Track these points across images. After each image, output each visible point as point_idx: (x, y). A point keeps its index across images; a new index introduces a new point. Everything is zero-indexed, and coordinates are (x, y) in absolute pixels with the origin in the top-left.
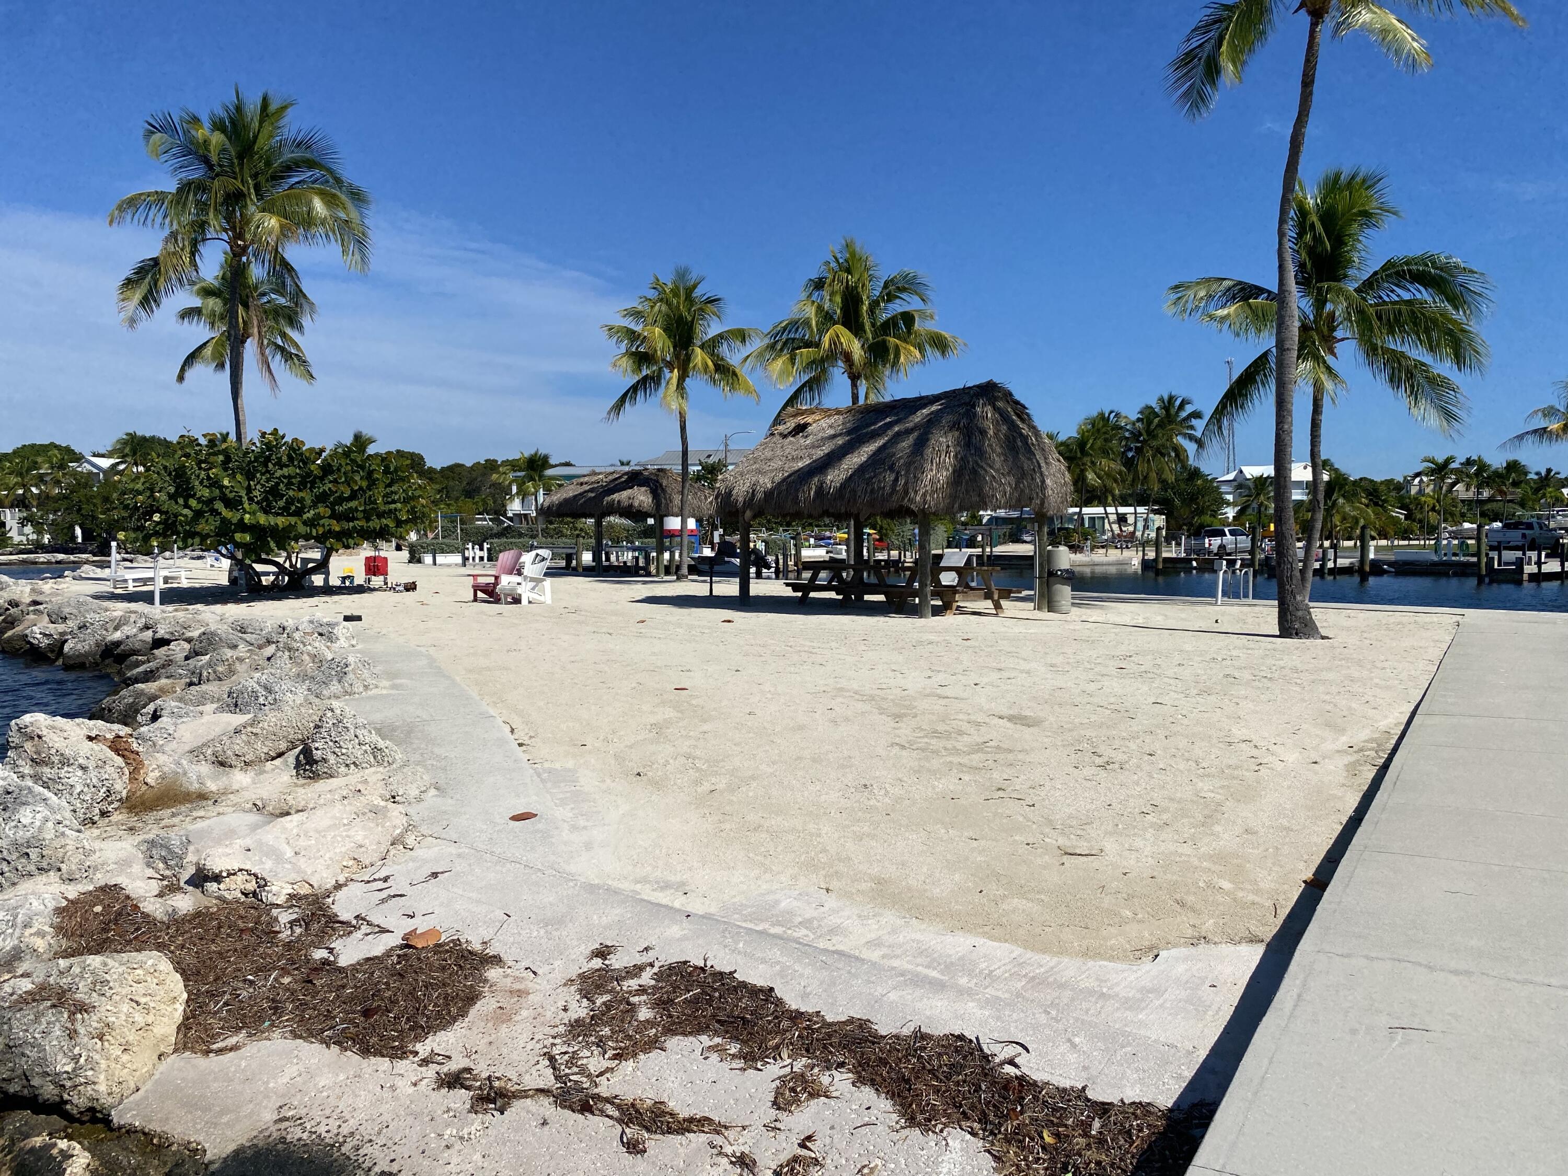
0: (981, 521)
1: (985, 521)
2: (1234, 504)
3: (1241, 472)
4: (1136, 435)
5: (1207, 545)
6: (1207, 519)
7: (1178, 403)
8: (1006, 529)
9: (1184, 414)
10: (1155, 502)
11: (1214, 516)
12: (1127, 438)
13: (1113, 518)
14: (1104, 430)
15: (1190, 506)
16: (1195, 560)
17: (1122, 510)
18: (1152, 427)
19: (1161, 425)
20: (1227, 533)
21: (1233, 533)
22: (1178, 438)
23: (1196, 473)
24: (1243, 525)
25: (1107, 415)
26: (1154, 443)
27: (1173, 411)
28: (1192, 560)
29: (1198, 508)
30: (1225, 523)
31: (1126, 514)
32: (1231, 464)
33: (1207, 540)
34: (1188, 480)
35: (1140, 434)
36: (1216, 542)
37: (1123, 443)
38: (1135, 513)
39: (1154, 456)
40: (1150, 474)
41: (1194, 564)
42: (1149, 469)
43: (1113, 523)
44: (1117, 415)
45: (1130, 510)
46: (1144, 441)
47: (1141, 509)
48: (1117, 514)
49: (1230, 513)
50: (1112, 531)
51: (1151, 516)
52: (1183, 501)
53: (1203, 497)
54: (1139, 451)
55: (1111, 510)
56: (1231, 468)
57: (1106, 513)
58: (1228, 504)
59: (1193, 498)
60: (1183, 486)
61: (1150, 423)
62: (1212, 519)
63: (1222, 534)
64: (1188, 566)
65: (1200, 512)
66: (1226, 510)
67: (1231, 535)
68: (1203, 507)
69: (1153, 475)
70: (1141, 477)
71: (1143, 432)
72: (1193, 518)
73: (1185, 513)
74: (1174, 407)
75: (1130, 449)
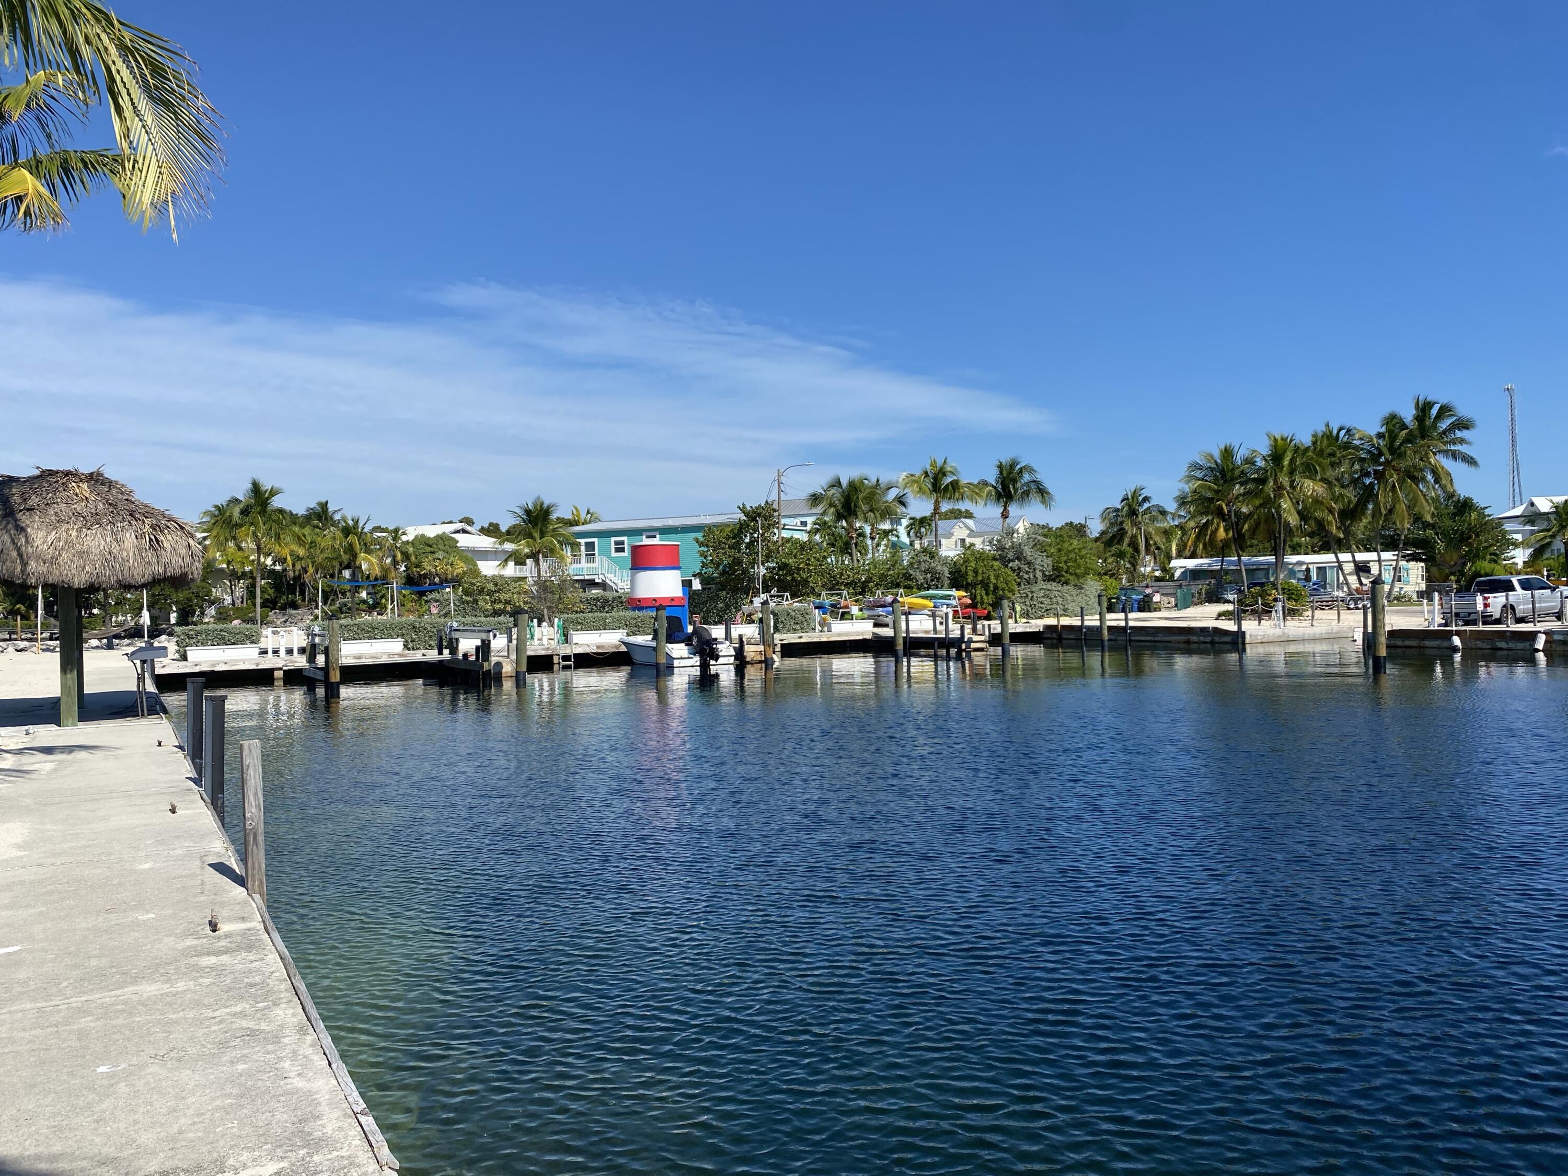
0: (1173, 575)
1: (1177, 575)
2: (1524, 544)
3: (1532, 504)
4: (1375, 457)
5: (1480, 607)
6: (1484, 565)
7: (1434, 411)
8: (1202, 586)
9: (1444, 425)
10: (1408, 543)
11: (1496, 562)
12: (1362, 460)
13: (1349, 568)
14: (1329, 451)
15: (1459, 549)
16: (1458, 633)
17: (1361, 556)
18: (1398, 443)
19: (1409, 439)
20: (1517, 585)
21: (1526, 585)
22: (1437, 457)
23: (1465, 506)
24: (1539, 572)
25: (1335, 432)
26: (1403, 465)
27: (1428, 423)
28: (1451, 633)
29: (1470, 551)
30: (1512, 570)
31: (1368, 562)
32: (1517, 498)
33: (1479, 599)
34: (1455, 514)
35: (1381, 454)
36: (1497, 601)
37: (1357, 467)
38: (1379, 561)
39: (1402, 482)
40: (1397, 506)
41: (1457, 641)
42: (1396, 499)
43: (1350, 574)
44: (1349, 431)
45: (1373, 556)
46: (1387, 462)
47: (1386, 555)
48: (1354, 561)
49: (1520, 556)
50: (1347, 584)
51: (1403, 563)
52: (1449, 542)
53: (1477, 535)
54: (1379, 476)
55: (1345, 557)
56: (1518, 503)
57: (1338, 561)
58: (1516, 545)
59: (1464, 538)
60: (1448, 523)
61: (1393, 436)
62: (1493, 565)
63: (1508, 587)
64: (1446, 644)
65: (1475, 556)
66: (1513, 553)
67: (1524, 588)
68: (1478, 549)
69: (1402, 507)
70: (1384, 512)
71: (1385, 450)
72: (1465, 564)
73: (1453, 558)
74: (1430, 418)
75: (1368, 474)
